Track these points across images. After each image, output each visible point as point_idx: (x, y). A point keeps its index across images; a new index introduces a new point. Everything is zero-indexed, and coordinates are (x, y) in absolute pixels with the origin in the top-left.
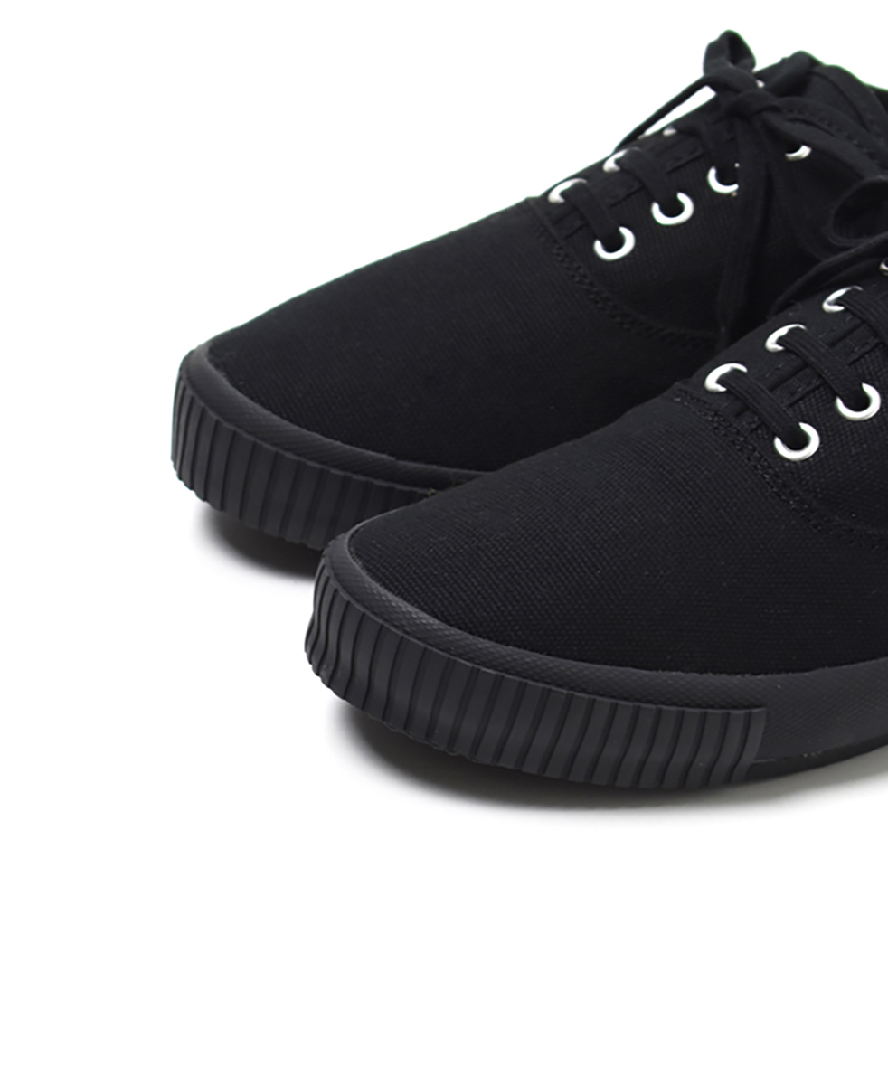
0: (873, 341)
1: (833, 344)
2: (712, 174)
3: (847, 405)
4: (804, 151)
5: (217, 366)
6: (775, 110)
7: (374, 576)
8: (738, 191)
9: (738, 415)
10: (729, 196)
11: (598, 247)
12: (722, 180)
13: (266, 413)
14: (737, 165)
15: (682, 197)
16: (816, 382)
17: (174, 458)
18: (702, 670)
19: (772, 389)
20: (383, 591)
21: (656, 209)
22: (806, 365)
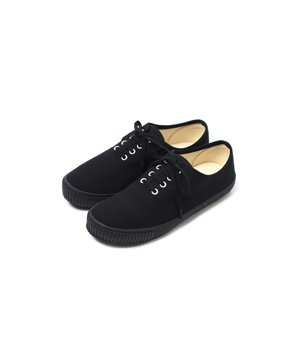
0: (164, 175)
1: (158, 176)
2: (138, 146)
3: (162, 185)
4: (150, 142)
5: (68, 181)
6: (146, 136)
7: (96, 219)
8: (142, 148)
9: (146, 187)
10: (140, 149)
11: (122, 158)
12: (139, 147)
13: (76, 189)
14: (141, 144)
15: (134, 150)
16: (157, 182)
17: (63, 194)
18: (145, 228)
19: (150, 183)
20: (97, 221)
21: (130, 152)
22: (155, 179)
